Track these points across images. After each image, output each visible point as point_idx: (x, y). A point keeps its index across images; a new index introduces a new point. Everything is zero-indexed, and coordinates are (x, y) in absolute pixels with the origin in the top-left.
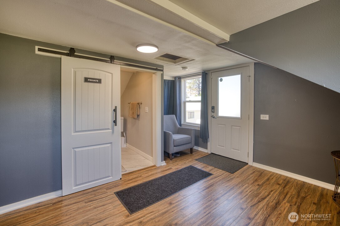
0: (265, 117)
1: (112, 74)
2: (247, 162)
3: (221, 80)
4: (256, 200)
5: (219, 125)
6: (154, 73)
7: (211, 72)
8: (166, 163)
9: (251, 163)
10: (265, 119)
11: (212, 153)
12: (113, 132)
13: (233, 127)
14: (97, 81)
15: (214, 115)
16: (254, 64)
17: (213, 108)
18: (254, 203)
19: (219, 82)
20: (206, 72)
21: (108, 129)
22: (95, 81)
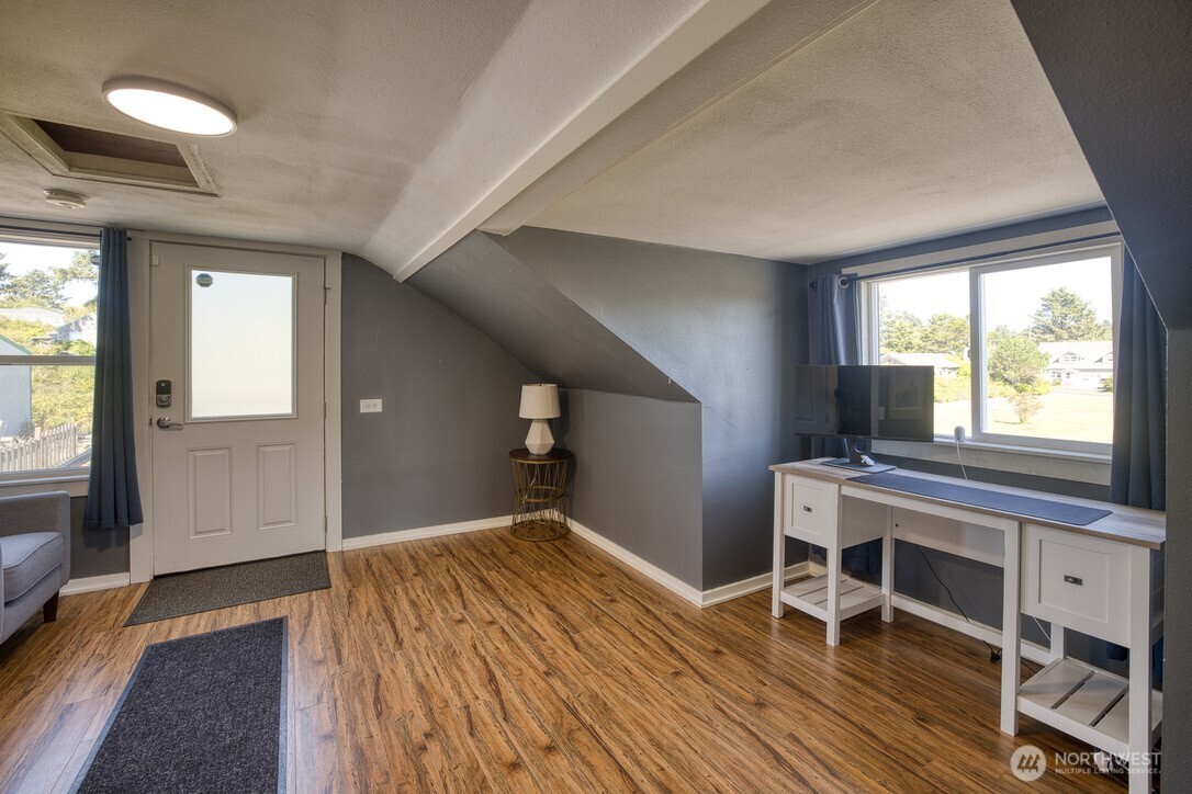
0: (371, 406)
2: (321, 548)
3: (205, 282)
5: (197, 454)
7: (149, 236)
9: (336, 544)
10: (372, 410)
13: (265, 449)
15: (168, 415)
16: (342, 258)
17: (164, 388)
19: (195, 285)
20: (129, 234)
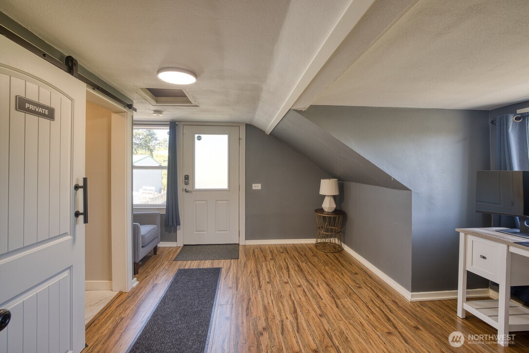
0: (257, 187)
1: (72, 100)
2: (237, 243)
3: (199, 138)
4: (285, 271)
5: (197, 202)
6: (118, 112)
7: (183, 123)
8: (137, 280)
9: (243, 242)
10: (257, 188)
11: (185, 245)
12: (74, 240)
13: (218, 202)
14: (47, 113)
15: (188, 188)
16: (245, 126)
17: (187, 178)
18: (287, 274)
19: (196, 140)
20: (177, 123)
21: (65, 234)
22: (40, 110)
